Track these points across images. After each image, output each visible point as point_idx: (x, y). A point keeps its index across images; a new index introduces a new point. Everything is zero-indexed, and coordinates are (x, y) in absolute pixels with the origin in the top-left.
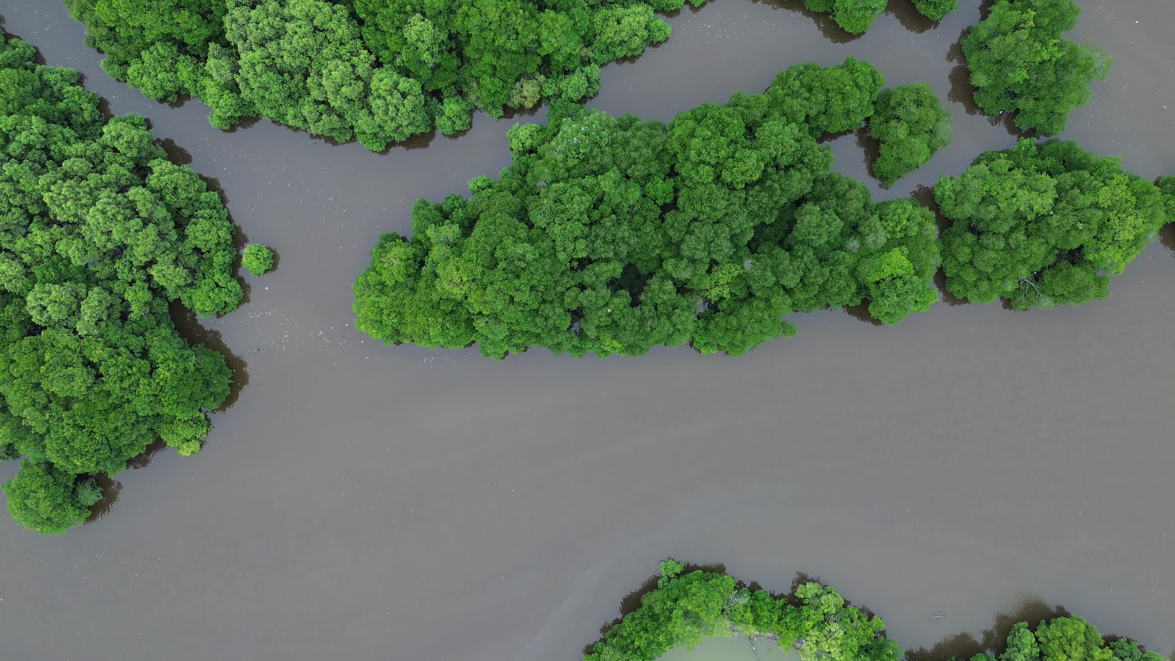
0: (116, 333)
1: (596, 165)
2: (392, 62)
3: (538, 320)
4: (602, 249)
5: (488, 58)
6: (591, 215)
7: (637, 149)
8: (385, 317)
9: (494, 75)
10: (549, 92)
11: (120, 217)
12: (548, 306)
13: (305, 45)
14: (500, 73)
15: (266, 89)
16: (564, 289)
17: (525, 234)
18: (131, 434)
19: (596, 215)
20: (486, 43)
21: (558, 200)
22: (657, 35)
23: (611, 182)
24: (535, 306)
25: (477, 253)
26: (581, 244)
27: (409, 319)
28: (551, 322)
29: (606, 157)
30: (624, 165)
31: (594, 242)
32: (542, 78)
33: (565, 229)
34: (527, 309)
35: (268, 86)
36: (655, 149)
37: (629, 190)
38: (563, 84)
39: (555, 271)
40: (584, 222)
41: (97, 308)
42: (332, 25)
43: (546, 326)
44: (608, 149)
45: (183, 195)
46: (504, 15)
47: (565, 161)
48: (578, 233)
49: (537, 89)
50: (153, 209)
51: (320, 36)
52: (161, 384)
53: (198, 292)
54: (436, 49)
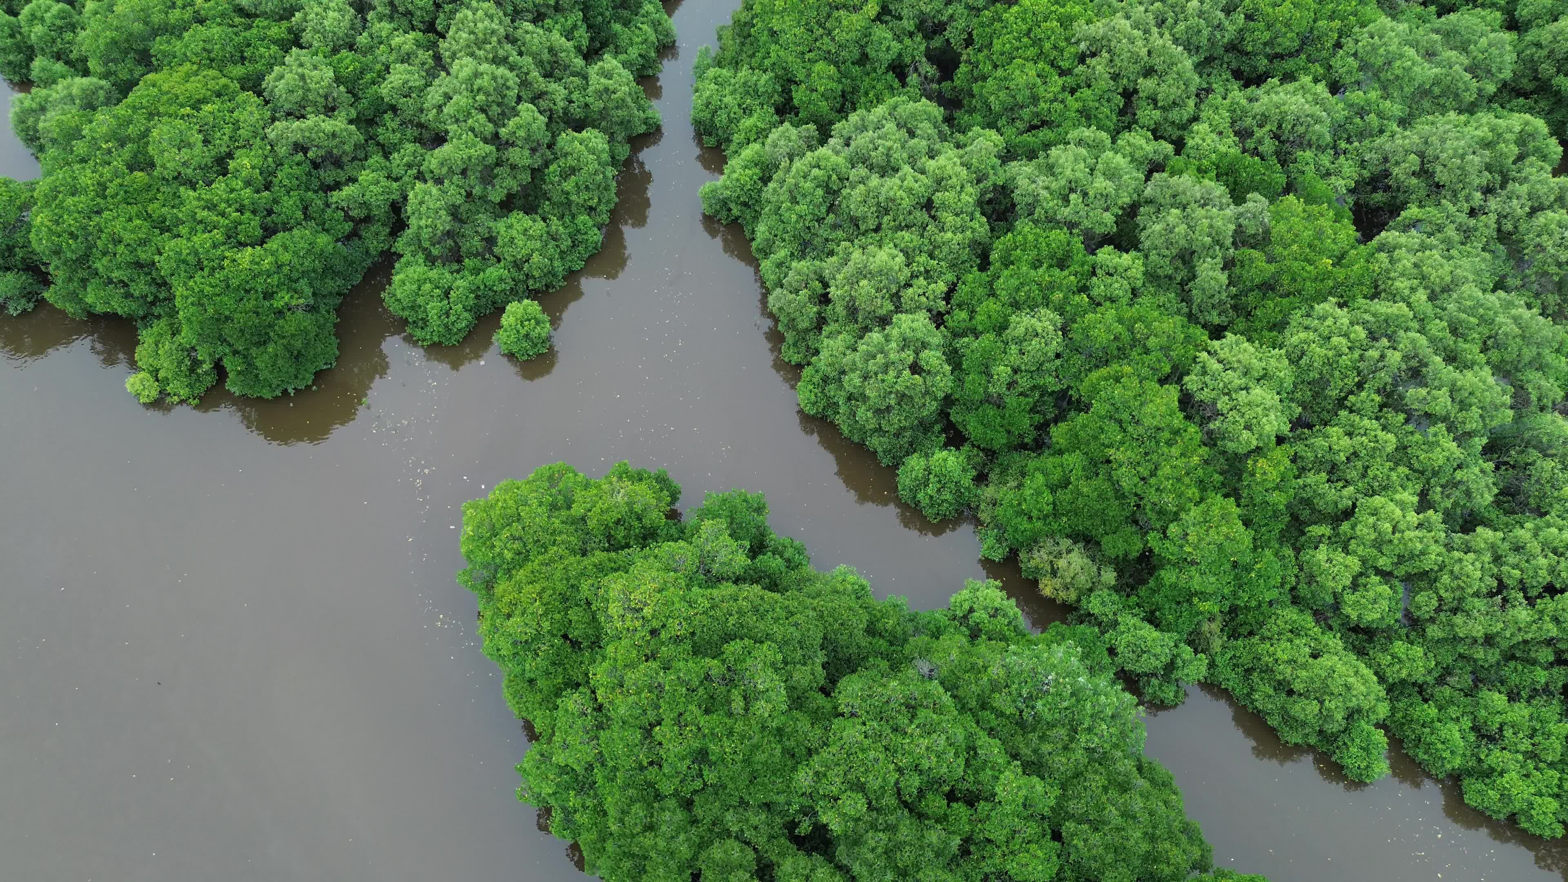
0: (290, 176)
1: (1035, 751)
2: (956, 335)
3: (638, 810)
4: (870, 856)
5: (1074, 460)
6: (930, 796)
7: (1126, 814)
8: (505, 534)
9: (1053, 490)
10: (1094, 605)
11: (481, 97)
12: (680, 815)
13: (893, 200)
14: (1064, 496)
15: (794, 201)
16: (734, 829)
17: (805, 683)
18: (119, 268)
19: (936, 803)
20: (1096, 438)
21: (911, 708)
22: (1354, 750)
23: (1024, 792)
24: (667, 787)
25: (712, 608)
26: (854, 804)
27: (521, 575)
28: (647, 840)
29: (1064, 760)
30: (1072, 806)
31: (874, 827)
32: (1109, 576)
33: (863, 750)
34: (652, 774)
35: (799, 198)
36: (1155, 861)
37: (1033, 847)
38: (1128, 620)
39: (763, 784)
40: (902, 785)
41: (321, 135)
42: (949, 218)
43: (633, 836)
44: (1079, 755)
45: (568, 186)
46: (1166, 435)
47: (995, 687)
48: (873, 783)
49: (1083, 580)
50: (519, 143)
51: (921, 216)
52: (226, 263)
53: (421, 269)
54: (1024, 382)
